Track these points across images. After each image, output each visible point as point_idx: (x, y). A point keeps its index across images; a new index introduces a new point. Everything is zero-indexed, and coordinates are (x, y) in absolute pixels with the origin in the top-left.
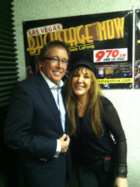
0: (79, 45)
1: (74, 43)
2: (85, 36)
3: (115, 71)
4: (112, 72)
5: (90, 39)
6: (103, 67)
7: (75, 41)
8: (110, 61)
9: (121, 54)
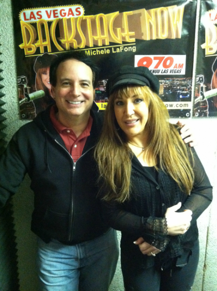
0: (111, 44)
1: (104, 41)
2: (123, 30)
3: (166, 89)
4: (162, 92)
5: (131, 37)
7: (106, 38)
8: (160, 74)
9: (176, 65)
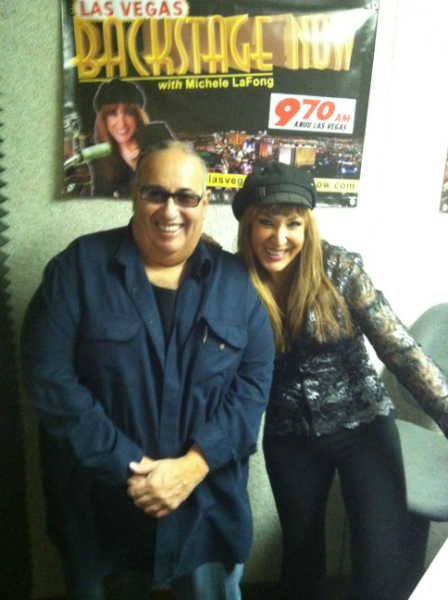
0: (232, 71)
1: (219, 65)
2: (253, 48)
3: (319, 157)
4: (311, 160)
5: (266, 61)
6: (291, 143)
7: (222, 59)
8: (311, 129)
9: (339, 115)
